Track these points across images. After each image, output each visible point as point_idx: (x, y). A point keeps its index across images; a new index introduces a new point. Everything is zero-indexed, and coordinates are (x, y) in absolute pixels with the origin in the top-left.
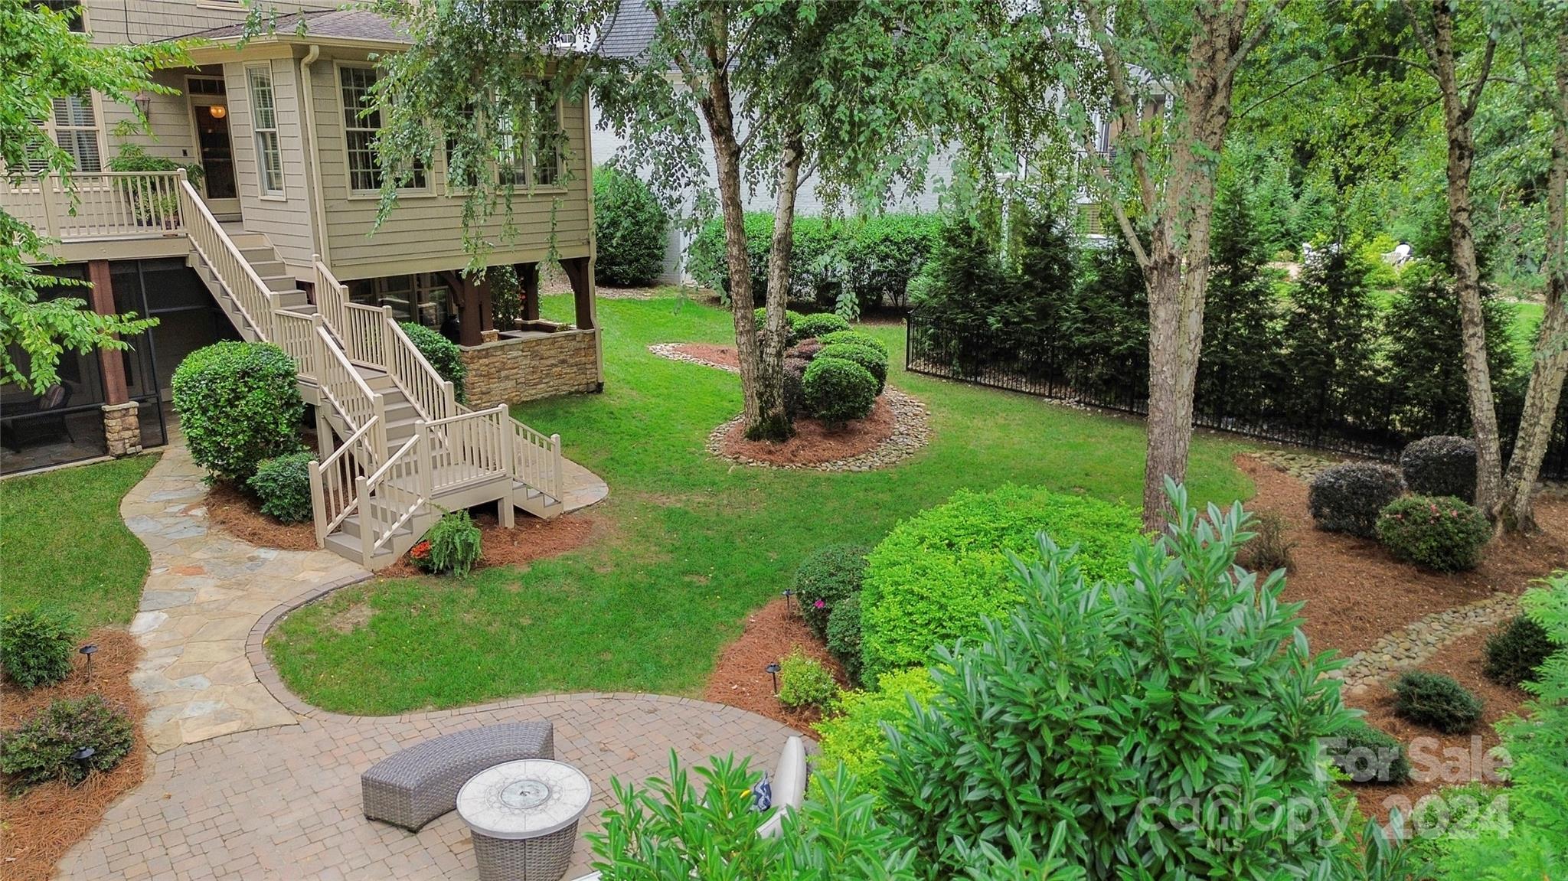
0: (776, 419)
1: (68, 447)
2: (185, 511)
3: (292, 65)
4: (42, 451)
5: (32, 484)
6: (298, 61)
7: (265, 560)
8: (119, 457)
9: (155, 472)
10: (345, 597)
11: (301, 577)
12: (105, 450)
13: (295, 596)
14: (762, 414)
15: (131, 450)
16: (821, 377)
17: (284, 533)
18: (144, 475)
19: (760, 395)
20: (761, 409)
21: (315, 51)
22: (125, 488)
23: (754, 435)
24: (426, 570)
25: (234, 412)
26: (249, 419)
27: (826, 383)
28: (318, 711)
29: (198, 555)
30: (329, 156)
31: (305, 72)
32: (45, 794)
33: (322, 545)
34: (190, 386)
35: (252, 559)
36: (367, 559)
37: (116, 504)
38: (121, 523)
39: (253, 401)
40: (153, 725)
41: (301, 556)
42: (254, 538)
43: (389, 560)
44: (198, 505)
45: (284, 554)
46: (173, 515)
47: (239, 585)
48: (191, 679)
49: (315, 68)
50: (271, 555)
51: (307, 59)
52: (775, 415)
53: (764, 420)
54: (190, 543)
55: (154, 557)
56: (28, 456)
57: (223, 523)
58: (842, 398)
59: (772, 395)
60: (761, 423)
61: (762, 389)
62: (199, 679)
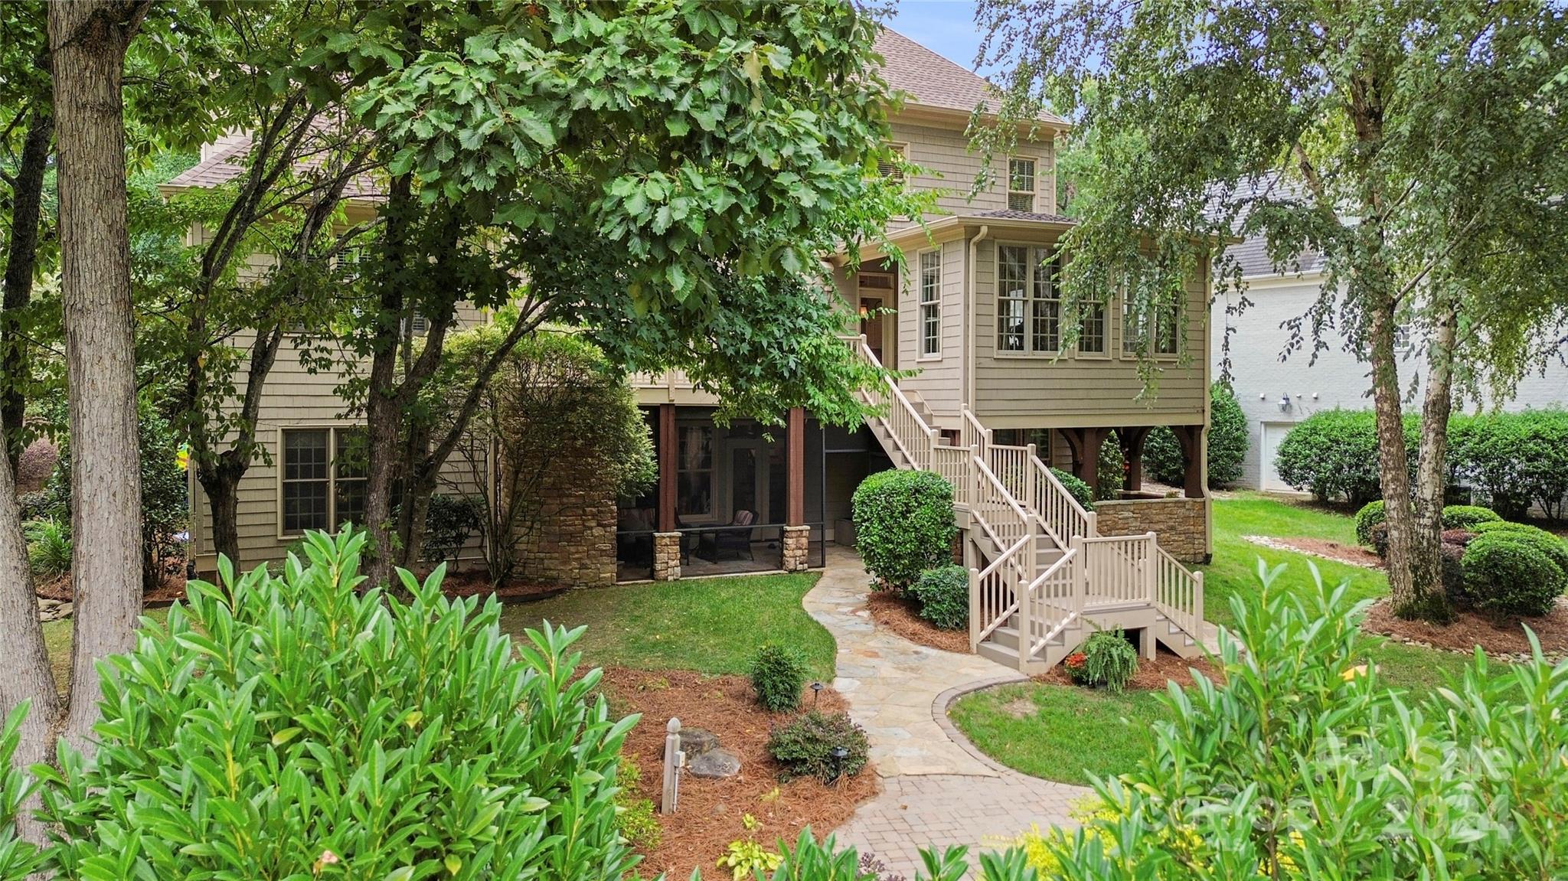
0: (1435, 599)
1: (750, 563)
2: (854, 612)
3: (962, 246)
4: (733, 564)
5: (733, 581)
6: (968, 241)
7: (927, 656)
8: (791, 572)
9: (821, 583)
10: (1009, 692)
11: (963, 671)
12: (781, 565)
13: (964, 684)
14: (1416, 590)
15: (800, 567)
16: (1487, 559)
17: (941, 637)
18: (813, 586)
19: (1415, 569)
20: (1416, 584)
21: (984, 230)
22: (803, 592)
23: (1407, 613)
24: (1078, 681)
25: (905, 523)
26: (916, 530)
27: (1496, 565)
28: (1012, 771)
29: (871, 644)
30: (984, 320)
31: (973, 250)
32: (805, 784)
33: (974, 649)
34: (869, 499)
35: (916, 653)
36: (1023, 664)
37: (798, 603)
38: (804, 613)
39: (921, 516)
40: (873, 755)
41: (957, 656)
42: (913, 637)
43: (1042, 668)
44: (863, 609)
45: (947, 654)
46: (845, 614)
47: (912, 669)
48: (894, 730)
49: (981, 246)
50: (934, 652)
51: (976, 239)
52: (1434, 593)
53: (1419, 597)
54: (864, 635)
55: (838, 641)
56: (723, 565)
57: (887, 623)
58: (1518, 583)
59: (1428, 571)
60: (1415, 602)
61: (1417, 562)
62: (900, 731)
